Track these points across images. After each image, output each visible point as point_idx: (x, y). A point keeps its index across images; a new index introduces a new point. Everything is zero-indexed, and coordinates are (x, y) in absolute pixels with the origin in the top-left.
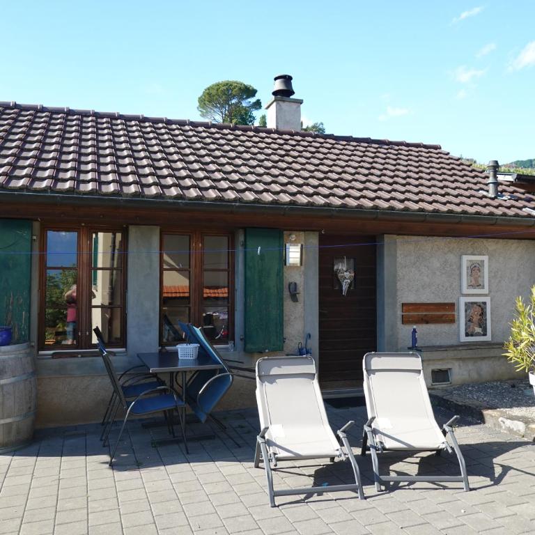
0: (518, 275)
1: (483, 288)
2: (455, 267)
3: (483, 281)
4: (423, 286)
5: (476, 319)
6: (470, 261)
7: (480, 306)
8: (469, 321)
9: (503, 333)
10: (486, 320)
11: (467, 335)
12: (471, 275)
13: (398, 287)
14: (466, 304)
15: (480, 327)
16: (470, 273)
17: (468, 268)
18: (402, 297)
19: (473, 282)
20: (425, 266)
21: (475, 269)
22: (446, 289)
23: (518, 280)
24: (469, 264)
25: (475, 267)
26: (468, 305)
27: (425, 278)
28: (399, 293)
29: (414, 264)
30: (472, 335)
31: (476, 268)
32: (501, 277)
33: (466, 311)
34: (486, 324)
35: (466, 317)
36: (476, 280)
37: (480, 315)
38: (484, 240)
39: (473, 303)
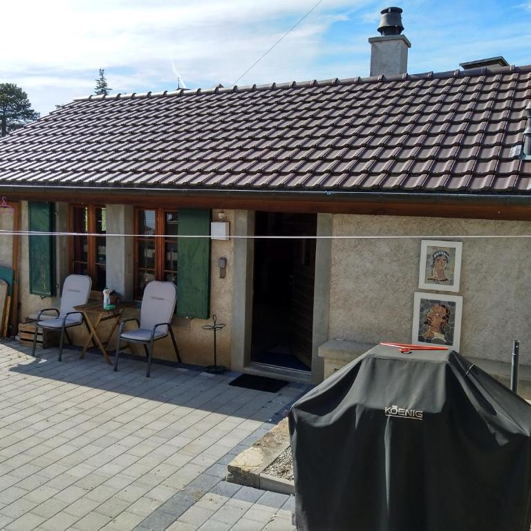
0: (520, 271)
1: (452, 283)
2: (412, 253)
3: (453, 275)
4: (364, 274)
5: (436, 321)
6: (434, 248)
7: (444, 306)
8: (426, 323)
9: (484, 346)
10: (453, 325)
11: (421, 339)
12: (433, 266)
13: (333, 272)
14: (423, 301)
15: (443, 332)
16: (431, 264)
17: (428, 256)
18: (337, 284)
19: (436, 275)
20: (369, 251)
21: (440, 259)
22: (397, 281)
23: (518, 278)
24: (431, 252)
25: (440, 255)
26: (425, 304)
27: (368, 265)
28: (333, 279)
29: (355, 247)
30: (429, 341)
31: (443, 258)
32: (486, 272)
33: (422, 310)
34: (453, 330)
35: (421, 318)
36: (441, 272)
37: (444, 318)
38: (462, 221)
39: (433, 302)
